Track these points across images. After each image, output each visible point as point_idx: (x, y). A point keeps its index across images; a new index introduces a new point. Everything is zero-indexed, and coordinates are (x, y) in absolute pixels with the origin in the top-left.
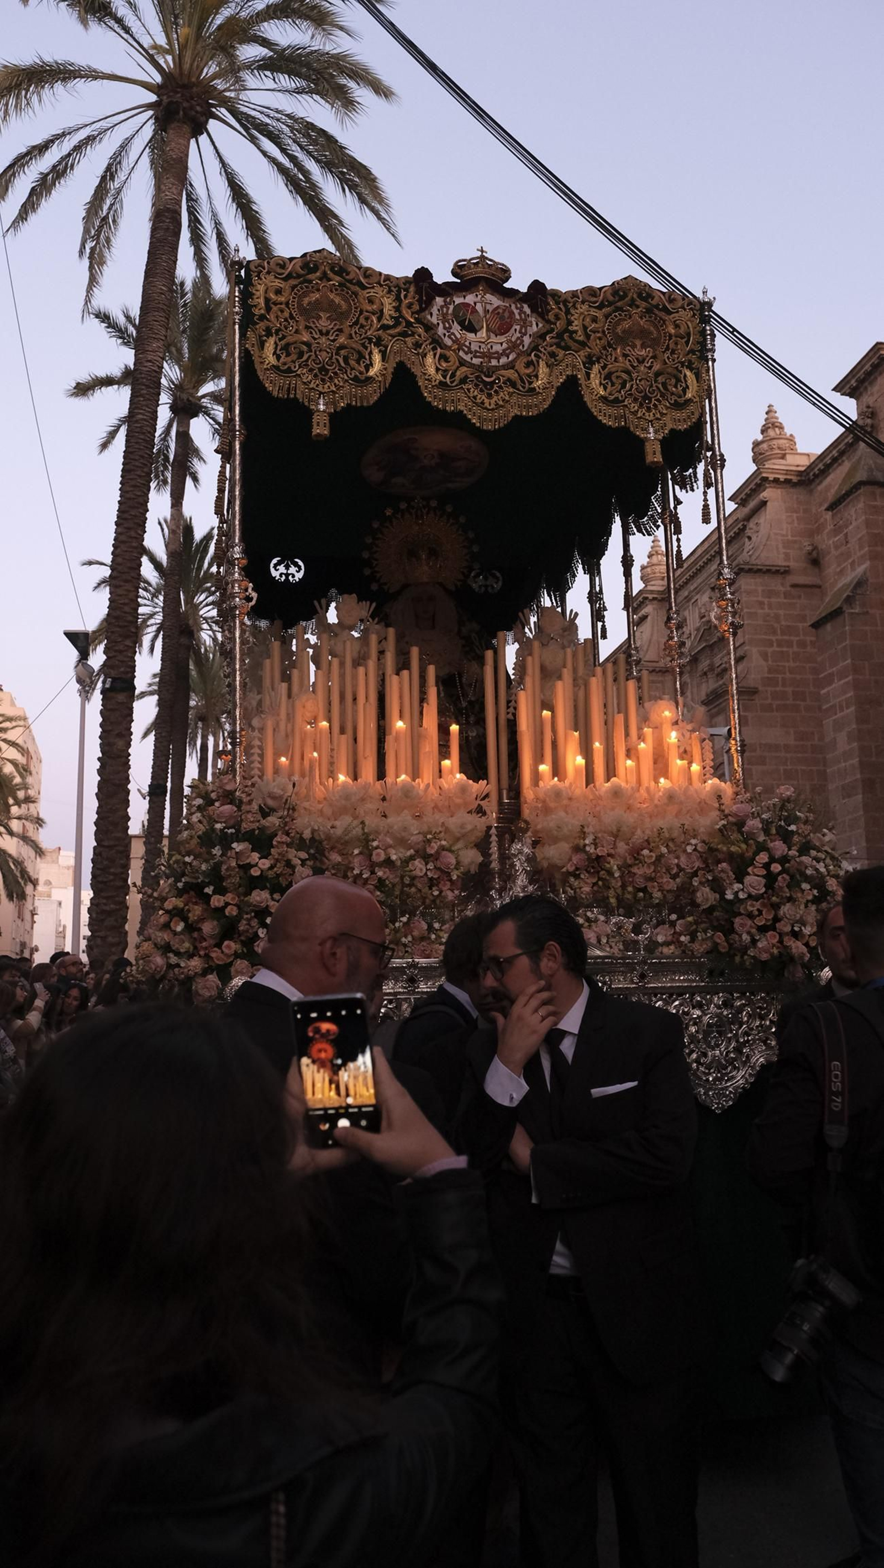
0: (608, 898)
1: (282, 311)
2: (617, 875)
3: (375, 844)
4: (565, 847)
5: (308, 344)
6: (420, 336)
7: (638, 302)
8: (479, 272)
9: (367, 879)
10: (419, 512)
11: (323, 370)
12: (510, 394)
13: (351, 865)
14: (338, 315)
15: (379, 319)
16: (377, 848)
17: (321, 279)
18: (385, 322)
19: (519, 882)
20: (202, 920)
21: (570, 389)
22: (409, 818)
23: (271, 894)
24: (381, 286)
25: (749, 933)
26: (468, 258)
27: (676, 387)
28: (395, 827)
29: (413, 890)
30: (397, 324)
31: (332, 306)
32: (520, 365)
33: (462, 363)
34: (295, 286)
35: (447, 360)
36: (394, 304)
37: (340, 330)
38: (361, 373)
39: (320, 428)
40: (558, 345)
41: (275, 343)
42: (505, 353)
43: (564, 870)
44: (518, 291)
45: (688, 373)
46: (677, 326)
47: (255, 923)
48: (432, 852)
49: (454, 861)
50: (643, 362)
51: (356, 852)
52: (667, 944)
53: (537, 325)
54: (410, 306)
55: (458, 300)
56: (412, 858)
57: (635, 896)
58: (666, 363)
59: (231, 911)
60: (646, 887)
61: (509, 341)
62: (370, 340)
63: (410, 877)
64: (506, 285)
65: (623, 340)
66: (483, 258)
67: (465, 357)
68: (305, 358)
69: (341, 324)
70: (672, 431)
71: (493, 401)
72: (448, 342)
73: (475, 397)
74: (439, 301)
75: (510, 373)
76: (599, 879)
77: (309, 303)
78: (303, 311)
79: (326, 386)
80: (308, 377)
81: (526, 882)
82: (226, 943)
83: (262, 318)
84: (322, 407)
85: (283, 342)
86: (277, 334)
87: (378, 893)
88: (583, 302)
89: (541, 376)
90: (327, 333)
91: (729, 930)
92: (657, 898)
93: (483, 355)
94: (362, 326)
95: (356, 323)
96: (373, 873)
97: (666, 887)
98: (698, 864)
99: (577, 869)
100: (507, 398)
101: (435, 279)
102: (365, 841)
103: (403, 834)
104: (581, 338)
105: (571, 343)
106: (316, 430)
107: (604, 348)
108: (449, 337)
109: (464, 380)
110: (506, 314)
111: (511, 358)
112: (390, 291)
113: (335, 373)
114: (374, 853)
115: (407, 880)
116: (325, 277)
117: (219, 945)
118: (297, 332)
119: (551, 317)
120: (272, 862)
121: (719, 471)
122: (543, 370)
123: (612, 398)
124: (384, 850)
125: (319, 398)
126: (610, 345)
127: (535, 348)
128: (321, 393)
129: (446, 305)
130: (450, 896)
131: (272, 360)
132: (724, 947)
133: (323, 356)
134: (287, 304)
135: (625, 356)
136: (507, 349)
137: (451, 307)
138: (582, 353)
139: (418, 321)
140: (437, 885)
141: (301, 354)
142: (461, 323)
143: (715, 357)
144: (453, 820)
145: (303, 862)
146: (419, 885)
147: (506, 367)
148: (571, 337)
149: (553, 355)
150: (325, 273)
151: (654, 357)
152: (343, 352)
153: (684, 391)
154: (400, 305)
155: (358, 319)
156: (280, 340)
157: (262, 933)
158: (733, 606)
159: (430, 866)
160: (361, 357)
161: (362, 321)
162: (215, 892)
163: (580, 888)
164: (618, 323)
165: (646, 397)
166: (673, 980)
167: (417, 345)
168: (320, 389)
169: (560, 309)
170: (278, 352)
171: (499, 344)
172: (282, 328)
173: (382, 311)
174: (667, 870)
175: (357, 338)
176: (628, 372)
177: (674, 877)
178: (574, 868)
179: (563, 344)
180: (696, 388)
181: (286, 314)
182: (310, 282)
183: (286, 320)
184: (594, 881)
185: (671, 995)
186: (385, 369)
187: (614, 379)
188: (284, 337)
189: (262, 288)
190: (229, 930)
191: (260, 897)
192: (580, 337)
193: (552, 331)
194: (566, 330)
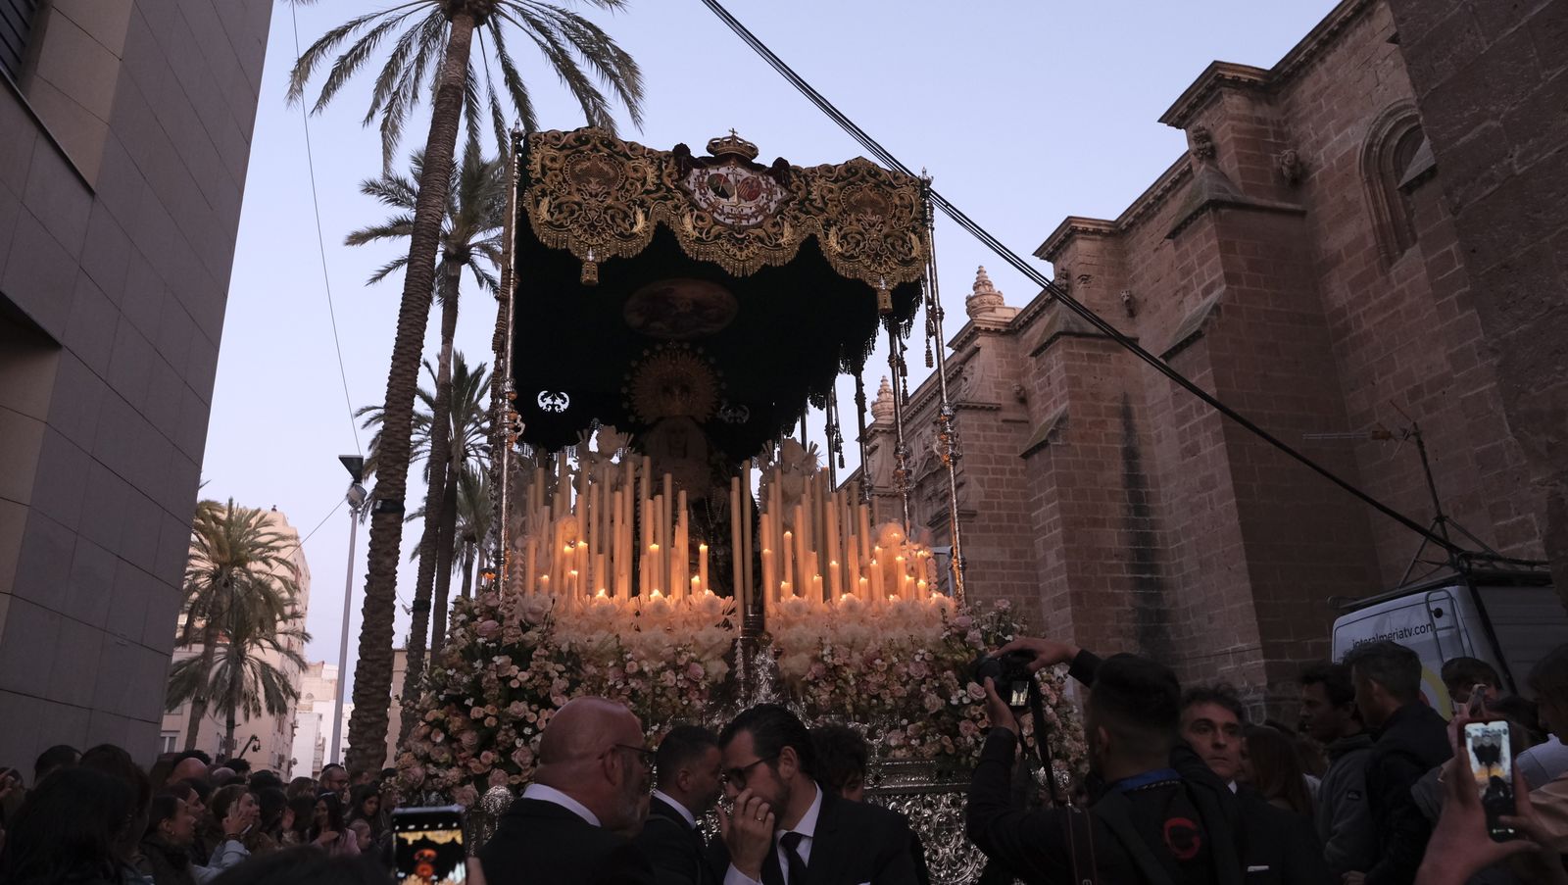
0: (844, 705)
1: (556, 176)
2: (852, 683)
3: (629, 656)
4: (805, 657)
5: (579, 204)
6: (679, 200)
7: (868, 178)
8: (731, 149)
9: (621, 690)
10: (673, 355)
11: (591, 225)
12: (760, 249)
13: (606, 677)
14: (609, 181)
15: (643, 185)
16: (630, 660)
17: (591, 150)
18: (648, 187)
19: (763, 691)
20: (461, 731)
21: (810, 246)
22: (661, 631)
23: (529, 705)
24: (645, 157)
25: (973, 736)
26: (721, 137)
27: (903, 247)
28: (648, 640)
29: (664, 699)
30: (658, 189)
31: (600, 173)
32: (768, 225)
33: (716, 222)
34: (569, 155)
35: (702, 220)
36: (656, 173)
37: (608, 193)
38: (626, 230)
39: (589, 275)
40: (800, 211)
41: (550, 202)
42: (753, 215)
43: (804, 679)
44: (764, 166)
45: (913, 236)
46: (901, 198)
47: (512, 733)
48: (682, 663)
49: (702, 672)
50: (874, 225)
51: (611, 664)
52: (899, 747)
53: (781, 194)
54: (670, 175)
55: (712, 172)
56: (663, 669)
57: (869, 703)
58: (893, 228)
59: (490, 722)
60: (879, 694)
61: (757, 206)
62: (635, 203)
63: (661, 687)
64: (754, 161)
65: (858, 207)
66: (734, 138)
67: (718, 217)
68: (576, 216)
69: (609, 188)
70: (900, 284)
71: (744, 254)
72: (704, 205)
73: (728, 250)
74: (696, 172)
75: (759, 232)
76: (837, 687)
77: (581, 170)
78: (576, 177)
79: (595, 240)
80: (578, 232)
81: (769, 691)
82: (484, 753)
83: (538, 181)
84: (591, 258)
85: (557, 202)
86: (551, 194)
87: (631, 703)
88: (821, 177)
89: (786, 234)
90: (596, 195)
91: (954, 733)
92: (889, 704)
93: (735, 217)
94: (628, 191)
95: (622, 188)
96: (626, 683)
97: (898, 694)
98: (925, 672)
99: (816, 678)
100: (757, 252)
101: (692, 154)
102: (620, 653)
103: (656, 647)
104: (820, 205)
105: (811, 209)
106: (586, 277)
107: (840, 214)
108: (704, 201)
109: (718, 237)
110: (755, 184)
111: (759, 219)
112: (652, 162)
113: (603, 229)
114: (628, 664)
115: (658, 690)
116: (595, 148)
117: (477, 755)
118: (569, 193)
119: (793, 187)
120: (531, 674)
121: (938, 322)
122: (787, 230)
123: (848, 254)
124: (637, 662)
125: (588, 249)
126: (845, 212)
127: (781, 212)
128: (589, 246)
129: (702, 175)
130: (699, 705)
131: (546, 216)
132: (951, 750)
133: (592, 215)
134: (561, 170)
135: (858, 220)
136: (756, 212)
137: (707, 177)
138: (820, 217)
139: (677, 187)
140: (687, 695)
141: (572, 213)
142: (715, 190)
143: (934, 226)
144: (702, 633)
145: (561, 674)
146: (670, 695)
147: (755, 226)
148: (811, 204)
149: (796, 218)
150: (595, 146)
151: (883, 223)
152: (609, 211)
153: (910, 250)
154: (661, 175)
155: (624, 184)
156: (554, 200)
157: (519, 743)
158: (952, 439)
159: (681, 677)
160: (626, 216)
161: (628, 186)
162: (474, 704)
163: (819, 696)
164: (851, 194)
165: (877, 254)
166: (905, 782)
167: (676, 207)
168: (589, 241)
169: (801, 182)
170: (552, 210)
171: (748, 207)
172: (556, 190)
173: (645, 179)
174: (898, 678)
175: (621, 200)
176: (861, 234)
177: (904, 684)
178: (813, 677)
179: (804, 209)
180: (919, 249)
181: (560, 178)
182: (582, 152)
183: (559, 183)
184: (832, 688)
185: (904, 796)
186: (648, 227)
187: (849, 239)
188: (557, 197)
189: (538, 156)
190: (487, 740)
191: (518, 708)
192: (819, 203)
193: (795, 198)
194: (807, 199)
